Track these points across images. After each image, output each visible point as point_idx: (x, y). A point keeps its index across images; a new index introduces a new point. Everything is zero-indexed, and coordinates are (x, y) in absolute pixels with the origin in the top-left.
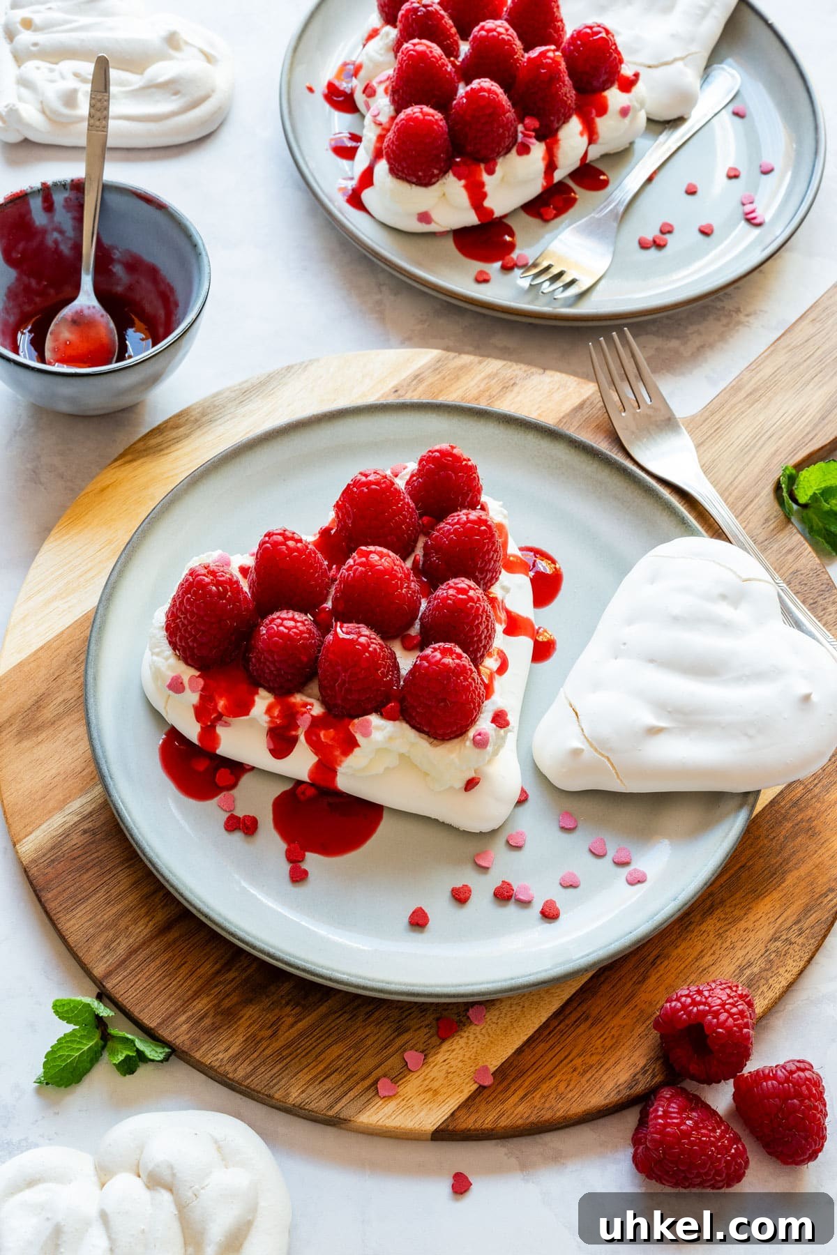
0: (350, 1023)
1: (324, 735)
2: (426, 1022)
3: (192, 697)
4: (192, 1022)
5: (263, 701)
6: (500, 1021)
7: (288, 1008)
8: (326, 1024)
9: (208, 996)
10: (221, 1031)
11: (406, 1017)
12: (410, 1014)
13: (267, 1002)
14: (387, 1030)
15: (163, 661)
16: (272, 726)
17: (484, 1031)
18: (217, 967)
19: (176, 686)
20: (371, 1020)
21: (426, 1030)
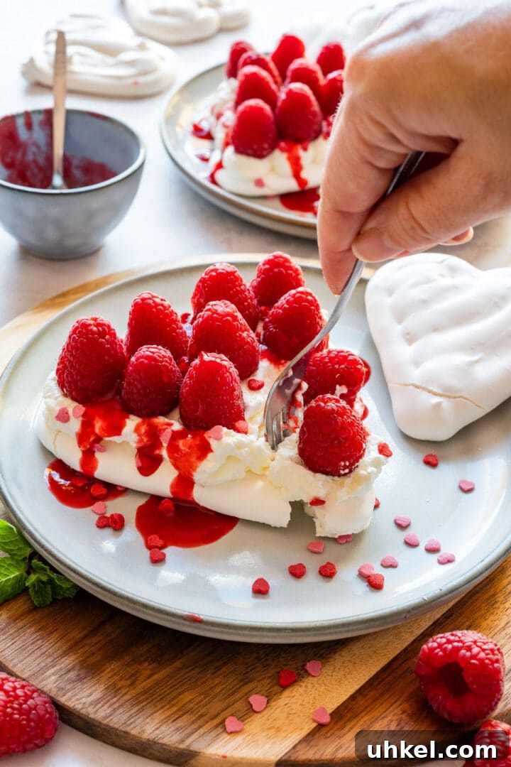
0: (200, 675)
1: (183, 444)
2: (269, 675)
3: (75, 425)
4: (60, 673)
5: (132, 423)
6: (334, 674)
7: (146, 664)
8: (179, 676)
9: (75, 654)
10: (85, 681)
11: (251, 670)
12: (254, 668)
13: (127, 659)
14: (234, 680)
15: (53, 400)
16: (140, 445)
17: (320, 681)
18: (85, 633)
19: (63, 417)
20: (219, 673)
21: (268, 681)
